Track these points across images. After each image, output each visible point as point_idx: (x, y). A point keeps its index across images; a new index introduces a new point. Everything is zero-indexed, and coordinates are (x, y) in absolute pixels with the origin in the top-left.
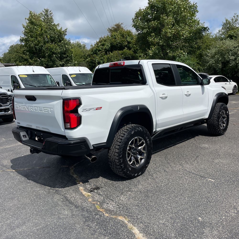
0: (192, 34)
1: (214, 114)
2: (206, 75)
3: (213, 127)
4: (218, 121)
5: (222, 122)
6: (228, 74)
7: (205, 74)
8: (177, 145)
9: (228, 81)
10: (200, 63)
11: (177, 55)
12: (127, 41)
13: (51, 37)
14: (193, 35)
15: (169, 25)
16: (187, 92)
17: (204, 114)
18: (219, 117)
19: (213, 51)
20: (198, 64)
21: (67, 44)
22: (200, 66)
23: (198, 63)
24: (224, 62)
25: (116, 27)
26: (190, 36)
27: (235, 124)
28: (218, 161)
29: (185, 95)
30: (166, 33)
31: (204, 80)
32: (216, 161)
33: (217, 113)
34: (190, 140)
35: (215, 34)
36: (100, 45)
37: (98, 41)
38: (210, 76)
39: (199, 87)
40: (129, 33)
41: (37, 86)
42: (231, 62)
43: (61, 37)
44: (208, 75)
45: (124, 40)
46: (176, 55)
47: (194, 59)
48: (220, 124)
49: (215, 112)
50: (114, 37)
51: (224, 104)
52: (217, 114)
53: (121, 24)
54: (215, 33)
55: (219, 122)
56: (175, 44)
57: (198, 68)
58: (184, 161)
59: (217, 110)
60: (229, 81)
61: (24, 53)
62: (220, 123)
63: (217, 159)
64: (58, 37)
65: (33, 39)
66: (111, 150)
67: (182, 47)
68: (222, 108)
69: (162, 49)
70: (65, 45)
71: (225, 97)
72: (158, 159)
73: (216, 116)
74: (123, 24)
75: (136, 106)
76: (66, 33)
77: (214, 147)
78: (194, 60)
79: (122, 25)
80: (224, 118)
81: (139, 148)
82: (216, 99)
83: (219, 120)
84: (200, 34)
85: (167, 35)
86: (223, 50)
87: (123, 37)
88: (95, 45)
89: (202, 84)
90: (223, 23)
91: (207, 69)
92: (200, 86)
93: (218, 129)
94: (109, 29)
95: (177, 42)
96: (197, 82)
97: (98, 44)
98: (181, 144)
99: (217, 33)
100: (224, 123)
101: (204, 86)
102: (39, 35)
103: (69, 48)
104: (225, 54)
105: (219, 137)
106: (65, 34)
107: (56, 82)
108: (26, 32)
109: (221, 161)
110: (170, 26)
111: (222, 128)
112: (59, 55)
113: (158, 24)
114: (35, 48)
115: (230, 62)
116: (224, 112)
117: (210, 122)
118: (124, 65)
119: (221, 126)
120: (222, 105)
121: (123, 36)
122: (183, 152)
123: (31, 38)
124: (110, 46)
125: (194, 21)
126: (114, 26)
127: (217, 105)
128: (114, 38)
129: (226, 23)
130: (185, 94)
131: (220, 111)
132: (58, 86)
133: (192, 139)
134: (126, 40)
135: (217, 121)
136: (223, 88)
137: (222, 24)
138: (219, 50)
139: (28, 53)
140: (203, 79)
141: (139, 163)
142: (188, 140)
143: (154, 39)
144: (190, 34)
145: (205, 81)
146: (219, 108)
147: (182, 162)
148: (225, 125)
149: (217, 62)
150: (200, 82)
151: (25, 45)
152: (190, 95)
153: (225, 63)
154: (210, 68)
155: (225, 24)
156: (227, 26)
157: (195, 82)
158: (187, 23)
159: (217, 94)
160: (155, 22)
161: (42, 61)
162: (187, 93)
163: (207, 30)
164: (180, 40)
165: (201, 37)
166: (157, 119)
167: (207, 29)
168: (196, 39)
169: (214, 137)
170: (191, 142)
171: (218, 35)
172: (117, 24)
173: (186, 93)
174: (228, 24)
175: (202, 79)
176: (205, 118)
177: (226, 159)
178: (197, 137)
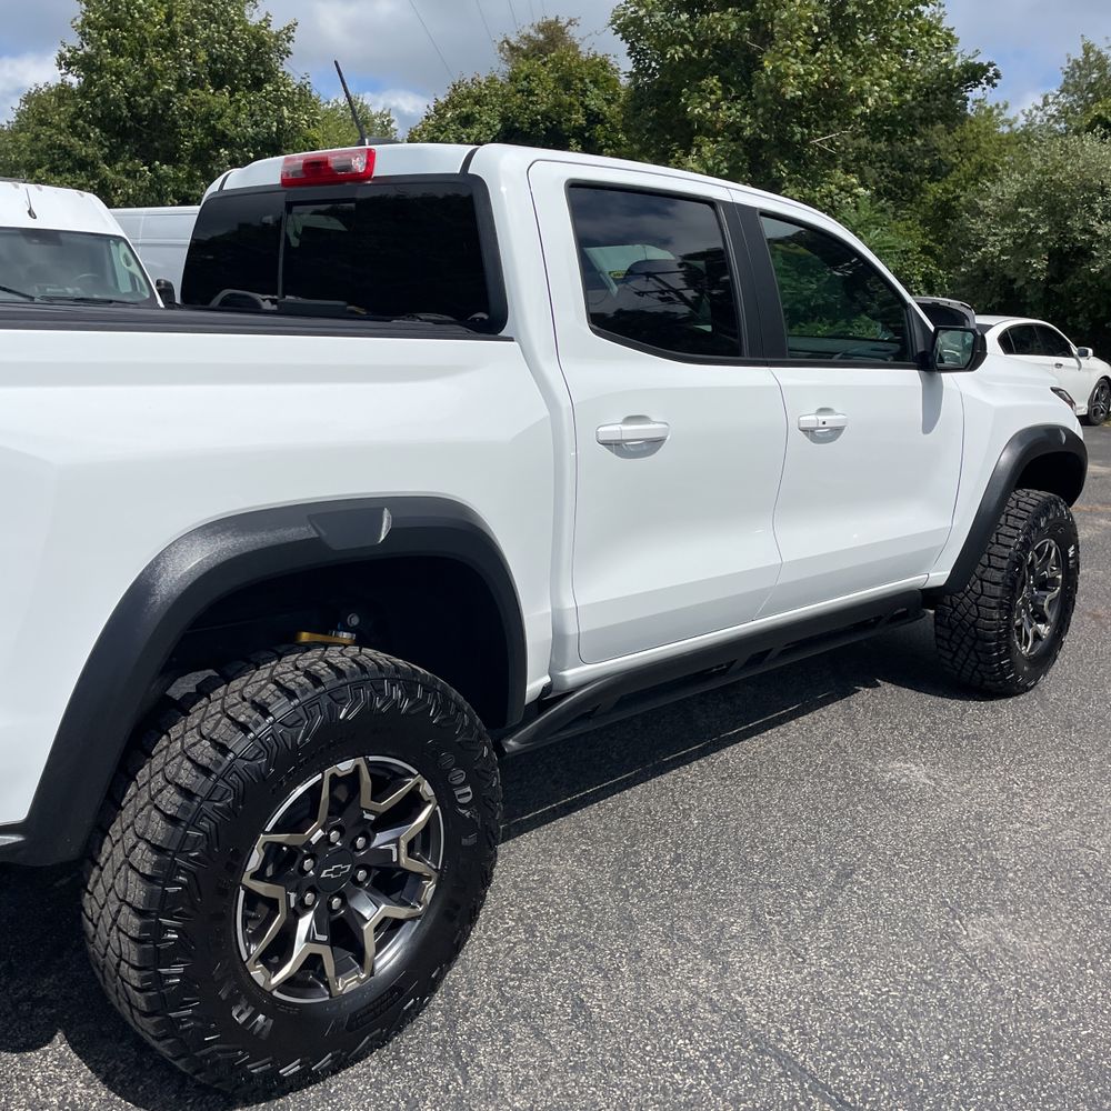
0: (909, 97)
1: (984, 560)
2: (963, 310)
3: (970, 643)
4: (1010, 609)
5: (1034, 613)
6: (1076, 314)
7: (955, 304)
8: (726, 753)
9: (1069, 354)
10: (939, 249)
11: (827, 196)
12: (586, 107)
13: (214, 59)
14: (914, 99)
15: (799, 38)
16: (822, 411)
17: (923, 560)
18: (1019, 584)
19: (1010, 186)
20: (926, 254)
21: (289, 102)
22: (936, 265)
23: (926, 250)
24: (1060, 249)
25: (541, 36)
26: (899, 107)
27: (1100, 611)
28: (988, 937)
29: (804, 430)
30: (780, 76)
31: (943, 338)
32: (975, 933)
33: (1005, 558)
34: (816, 714)
35: (1027, 112)
36: (453, 120)
37: (442, 100)
38: (981, 320)
39: (911, 378)
40: (600, 72)
41: (43, 298)
42: (1096, 249)
43: (262, 63)
44: (970, 313)
45: (571, 104)
46: (818, 195)
47: (909, 229)
48: (1019, 628)
49: (996, 549)
50: (525, 83)
51: (1057, 497)
52: (1005, 564)
53: (569, 23)
54: (1028, 107)
55: (1010, 617)
56: (820, 142)
57: (924, 275)
58: (741, 913)
59: (1011, 535)
60: (1075, 350)
61: (74, 130)
62: (1019, 616)
63: (978, 912)
64: (249, 61)
65: (122, 61)
66: (102, 869)
67: (857, 159)
68: (1042, 524)
69: (751, 158)
70: (280, 105)
71: (1070, 453)
72: (563, 870)
73: (998, 576)
74: (578, 22)
75: (363, 511)
76: (287, 45)
77: (969, 790)
78: (907, 234)
79: (571, 30)
80: (1044, 585)
81: (380, 839)
82: (1012, 464)
83: (1012, 600)
84: (950, 96)
85: (782, 87)
86: (1060, 186)
87: (567, 86)
88: (427, 117)
89: (929, 363)
90: (1069, 60)
91: (970, 280)
92: (916, 371)
93: (1001, 658)
94: (508, 43)
95: (829, 132)
96: (897, 347)
97: (442, 116)
98: (754, 744)
99: (1037, 108)
100: (1043, 619)
101: (944, 375)
102: (156, 44)
103: (298, 120)
104: (1075, 204)
105: (1006, 708)
106: (284, 52)
107: (158, 283)
108: (88, 23)
109: (1009, 937)
110: (799, 44)
111: (1025, 650)
112: (249, 151)
113: (740, 29)
114: (129, 104)
115: (1095, 254)
116: (1050, 549)
117: (955, 609)
118: (367, 174)
119: (1020, 641)
120: (1044, 509)
121: (565, 82)
122: (755, 817)
123: (113, 55)
124: (499, 127)
125: (929, 30)
126: (533, 33)
127: (1013, 504)
128: (523, 91)
129: (1087, 59)
130: (802, 426)
131: (1026, 546)
132: (162, 305)
133: (833, 707)
134: (582, 104)
135: (1000, 606)
136: (1061, 396)
137: (1066, 66)
138: (1040, 184)
139: (95, 132)
140: (937, 330)
141: (368, 964)
142: (803, 714)
143: (716, 107)
144: (900, 92)
145: (949, 343)
146: (1021, 524)
147: (723, 926)
148: (1044, 629)
149: (1024, 245)
150: (920, 348)
151: (83, 92)
152: (837, 431)
153: (1068, 258)
154: (986, 274)
155: (1079, 66)
156: (1086, 76)
157: (889, 346)
158: (892, 39)
159: (1022, 436)
160: (725, 17)
161: (160, 179)
162: (813, 418)
163: (989, 81)
164: (849, 124)
165: (952, 116)
166: (569, 604)
167: (990, 74)
168: (927, 120)
169: (973, 707)
170: (819, 732)
171: (1038, 119)
172: (549, 24)
173: (811, 420)
174: (1095, 70)
175: (932, 328)
176: (928, 585)
177: (1043, 917)
178: (865, 694)
